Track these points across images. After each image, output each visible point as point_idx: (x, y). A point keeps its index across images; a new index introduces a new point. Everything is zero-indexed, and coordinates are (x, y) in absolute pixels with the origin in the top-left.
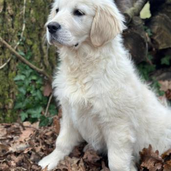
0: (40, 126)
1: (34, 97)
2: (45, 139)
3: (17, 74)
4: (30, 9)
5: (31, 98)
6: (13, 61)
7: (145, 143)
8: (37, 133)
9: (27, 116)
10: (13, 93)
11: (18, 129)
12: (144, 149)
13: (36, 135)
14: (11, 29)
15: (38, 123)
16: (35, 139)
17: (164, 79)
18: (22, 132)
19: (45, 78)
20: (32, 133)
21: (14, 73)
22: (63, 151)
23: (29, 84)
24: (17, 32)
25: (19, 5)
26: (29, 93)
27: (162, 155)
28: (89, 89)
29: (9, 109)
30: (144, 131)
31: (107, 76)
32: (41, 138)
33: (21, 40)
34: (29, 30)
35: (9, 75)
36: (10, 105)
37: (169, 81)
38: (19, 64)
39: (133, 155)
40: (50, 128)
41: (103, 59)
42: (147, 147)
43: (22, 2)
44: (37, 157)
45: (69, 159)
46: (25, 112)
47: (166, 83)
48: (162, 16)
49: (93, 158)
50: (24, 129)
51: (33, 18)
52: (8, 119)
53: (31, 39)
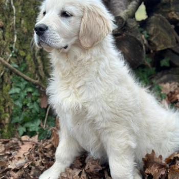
0: (39, 140)
1: (31, 110)
2: (45, 152)
3: (11, 87)
4: (21, 19)
5: (28, 111)
6: (6, 75)
7: (148, 149)
8: (36, 147)
9: (25, 130)
10: (9, 107)
11: (17, 144)
12: (147, 155)
13: (35, 149)
14: (3, 41)
15: (37, 136)
16: (35, 153)
17: (165, 82)
18: (21, 146)
19: (41, 89)
20: (31, 147)
21: (8, 86)
22: (63, 163)
23: (25, 97)
24: (8, 43)
25: (9, 16)
26: (25, 106)
27: (166, 159)
28: (82, 94)
29: (6, 124)
30: (145, 136)
31: (100, 79)
32: (41, 152)
33: (13, 52)
34: (21, 41)
35: (4, 88)
36: (7, 120)
37: (170, 83)
38: (13, 77)
39: (135, 161)
40: (49, 141)
41: (95, 61)
42: (150, 153)
43: (12, 13)
44: (37, 172)
45: (70, 171)
46: (22, 126)
47: (167, 85)
48: (158, 17)
49: (95, 168)
50: (23, 144)
51: (24, 28)
52: (5, 134)
53: (24, 50)
